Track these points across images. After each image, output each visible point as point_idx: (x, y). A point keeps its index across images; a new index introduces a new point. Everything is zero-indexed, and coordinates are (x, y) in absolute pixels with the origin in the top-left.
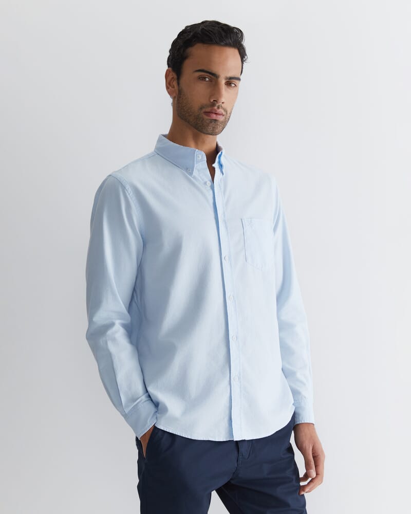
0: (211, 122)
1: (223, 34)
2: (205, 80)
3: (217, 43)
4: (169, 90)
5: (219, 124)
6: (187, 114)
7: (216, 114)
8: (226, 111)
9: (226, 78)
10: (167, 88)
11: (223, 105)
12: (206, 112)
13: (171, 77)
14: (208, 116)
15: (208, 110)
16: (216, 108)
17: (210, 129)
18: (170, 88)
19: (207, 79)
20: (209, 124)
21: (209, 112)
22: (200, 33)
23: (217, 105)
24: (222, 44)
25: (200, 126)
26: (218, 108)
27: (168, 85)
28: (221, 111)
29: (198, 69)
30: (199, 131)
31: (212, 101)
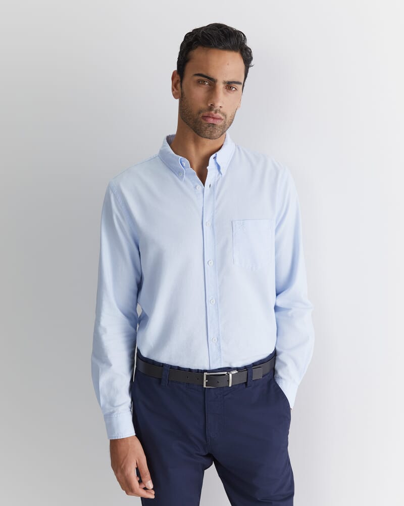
0: (209, 127)
1: (222, 37)
2: (205, 84)
3: (216, 47)
4: (174, 92)
5: (217, 128)
6: (188, 118)
7: (213, 118)
8: (225, 115)
9: (224, 83)
10: (173, 90)
11: (221, 109)
12: (205, 116)
13: (176, 79)
14: (205, 120)
15: (206, 114)
16: (213, 112)
17: (207, 133)
18: (175, 90)
19: (207, 83)
20: (206, 128)
21: (207, 117)
22: (200, 36)
23: (215, 109)
24: (221, 47)
25: (199, 130)
26: (216, 112)
27: (174, 87)
28: (219, 115)
29: (197, 73)
30: (198, 134)
31: (209, 105)
